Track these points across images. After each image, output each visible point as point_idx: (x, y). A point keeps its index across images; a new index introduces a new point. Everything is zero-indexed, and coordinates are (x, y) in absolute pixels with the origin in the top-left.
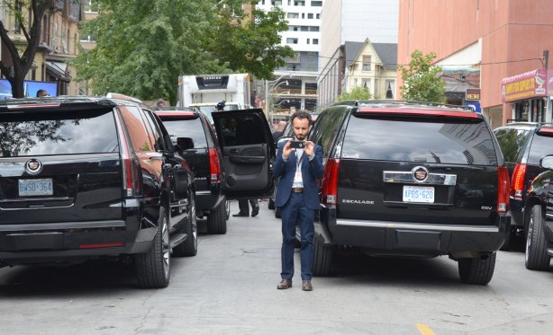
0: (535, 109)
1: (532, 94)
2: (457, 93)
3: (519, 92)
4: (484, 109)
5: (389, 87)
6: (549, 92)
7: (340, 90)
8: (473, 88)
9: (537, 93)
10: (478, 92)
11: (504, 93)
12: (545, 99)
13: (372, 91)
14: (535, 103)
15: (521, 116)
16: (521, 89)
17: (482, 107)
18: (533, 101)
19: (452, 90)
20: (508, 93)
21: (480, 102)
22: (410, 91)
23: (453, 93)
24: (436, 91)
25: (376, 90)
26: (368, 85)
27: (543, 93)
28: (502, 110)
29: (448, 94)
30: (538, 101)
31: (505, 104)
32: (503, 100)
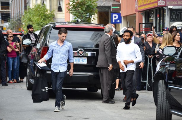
0: (158, 16)
1: (156, 5)
2: (106, 7)
3: (147, 4)
4: (124, 17)
5: (60, 4)
6: (168, 3)
7: (25, 7)
8: (116, 3)
9: (159, 4)
10: (119, 5)
11: (137, 5)
12: (165, 8)
13: (48, 8)
14: (158, 11)
15: (148, 20)
16: (148, 2)
17: (122, 15)
18: (156, 10)
19: (102, 5)
20: (139, 5)
21: (121, 12)
22: (74, 6)
23: (103, 7)
24: (91, 6)
25: (51, 7)
26: (45, 3)
27: (164, 4)
28: (135, 17)
29: (99, 7)
30: (160, 10)
31: (137, 13)
32: (136, 10)
